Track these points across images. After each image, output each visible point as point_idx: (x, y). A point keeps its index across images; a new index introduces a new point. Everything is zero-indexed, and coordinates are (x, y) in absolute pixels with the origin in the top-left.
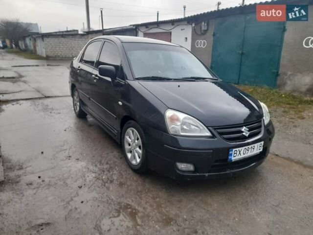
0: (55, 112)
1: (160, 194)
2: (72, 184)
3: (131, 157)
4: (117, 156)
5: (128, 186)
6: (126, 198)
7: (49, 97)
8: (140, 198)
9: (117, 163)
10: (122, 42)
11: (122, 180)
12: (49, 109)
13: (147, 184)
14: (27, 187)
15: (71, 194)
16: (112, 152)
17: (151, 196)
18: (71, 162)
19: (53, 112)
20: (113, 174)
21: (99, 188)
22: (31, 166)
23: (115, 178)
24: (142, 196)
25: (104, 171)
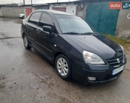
0: (14, 46)
1: (78, 91)
2: (33, 87)
3: (61, 72)
4: (52, 70)
5: (62, 87)
6: (63, 94)
7: (9, 38)
8: (69, 93)
9: (52, 74)
10: (53, 14)
11: (58, 84)
12: (11, 44)
13: (70, 86)
14: (9, 89)
15: (34, 93)
16: (49, 68)
17: (75, 92)
18: (30, 74)
19: (13, 46)
20: (52, 81)
21: (48, 88)
22: (9, 77)
23: (54, 82)
24: (70, 92)
25: (47, 79)
